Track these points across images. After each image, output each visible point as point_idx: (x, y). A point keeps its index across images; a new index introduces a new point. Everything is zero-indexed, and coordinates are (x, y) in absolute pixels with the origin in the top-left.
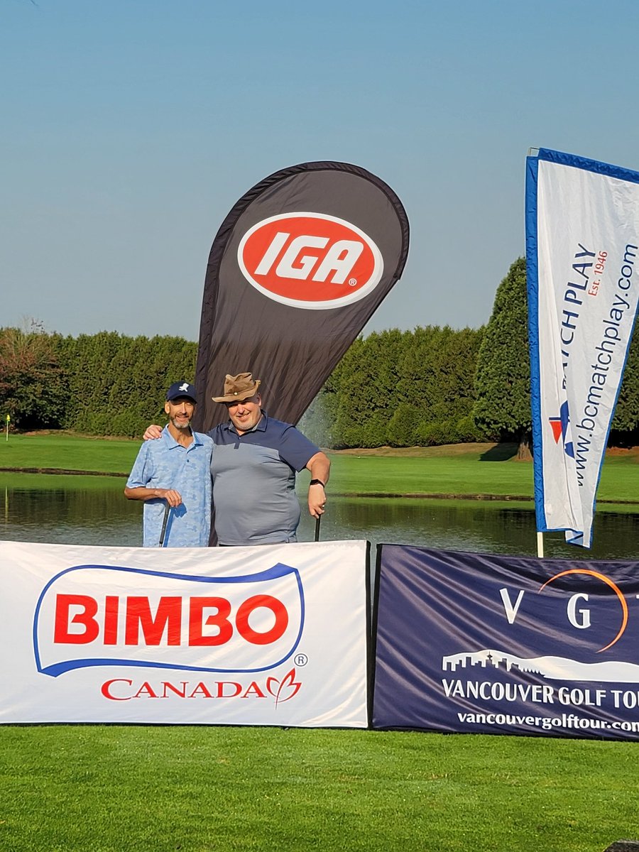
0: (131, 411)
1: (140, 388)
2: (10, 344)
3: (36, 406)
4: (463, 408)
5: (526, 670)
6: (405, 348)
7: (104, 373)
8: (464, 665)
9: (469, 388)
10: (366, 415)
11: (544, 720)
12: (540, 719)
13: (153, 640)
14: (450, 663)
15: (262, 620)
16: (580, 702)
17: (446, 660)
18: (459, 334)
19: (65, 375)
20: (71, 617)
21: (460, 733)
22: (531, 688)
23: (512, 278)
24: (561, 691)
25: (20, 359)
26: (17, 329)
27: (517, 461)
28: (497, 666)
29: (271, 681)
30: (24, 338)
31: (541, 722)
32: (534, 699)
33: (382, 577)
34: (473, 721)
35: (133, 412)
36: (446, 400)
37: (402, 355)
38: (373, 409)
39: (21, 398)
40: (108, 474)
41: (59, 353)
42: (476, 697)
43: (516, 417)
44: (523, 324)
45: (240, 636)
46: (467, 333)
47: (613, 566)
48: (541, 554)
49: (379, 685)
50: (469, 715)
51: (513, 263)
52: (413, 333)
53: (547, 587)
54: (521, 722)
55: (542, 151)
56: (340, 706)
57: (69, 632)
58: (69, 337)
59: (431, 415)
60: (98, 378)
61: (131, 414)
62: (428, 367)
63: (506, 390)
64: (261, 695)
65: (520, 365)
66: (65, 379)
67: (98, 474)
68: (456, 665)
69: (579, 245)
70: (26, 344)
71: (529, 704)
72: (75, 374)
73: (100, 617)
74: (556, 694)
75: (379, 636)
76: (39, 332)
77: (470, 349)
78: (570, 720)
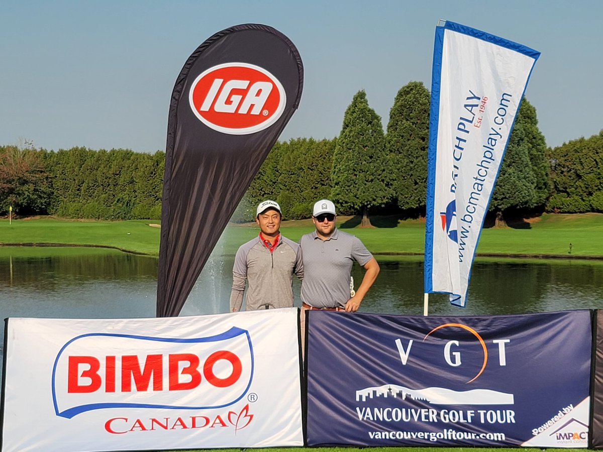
0: (97, 201)
1: (102, 185)
2: (10, 157)
3: (30, 199)
4: (324, 193)
5: (416, 399)
6: (283, 153)
7: (77, 175)
8: (371, 397)
9: (327, 180)
10: (258, 200)
11: (431, 434)
12: (428, 433)
13: (142, 387)
14: (362, 396)
15: (223, 369)
16: (457, 420)
17: (358, 393)
18: (319, 143)
19: (50, 178)
20: (80, 373)
21: (371, 447)
22: (421, 412)
23: (355, 104)
24: (442, 413)
25: (18, 167)
26: (14, 147)
27: (361, 228)
28: (395, 396)
29: (231, 414)
30: (20, 152)
31: (429, 436)
32: (423, 419)
33: (311, 335)
34: (380, 437)
35: (98, 202)
36: (312, 188)
37: (281, 158)
38: (263, 195)
39: (19, 194)
40: (82, 246)
41: (45, 163)
42: (381, 419)
43: (360, 198)
44: (363, 135)
45: (207, 382)
46: (325, 142)
47: (476, 320)
48: (426, 314)
49: (311, 414)
50: (376, 433)
51: (355, 94)
52: (289, 143)
53: (430, 337)
54: (414, 437)
55: (448, 23)
56: (283, 430)
57: (79, 384)
58: (52, 151)
59: (302, 198)
60: (72, 178)
61: (96, 203)
62: (299, 166)
63: (353, 180)
64: (224, 425)
65: (361, 163)
66: (50, 180)
67: (76, 245)
68: (366, 397)
69: (470, 91)
70: (21, 157)
71: (419, 423)
72: (56, 177)
73: (102, 372)
74: (438, 415)
75: (309, 378)
76: (30, 148)
77: (327, 153)
78: (449, 434)
